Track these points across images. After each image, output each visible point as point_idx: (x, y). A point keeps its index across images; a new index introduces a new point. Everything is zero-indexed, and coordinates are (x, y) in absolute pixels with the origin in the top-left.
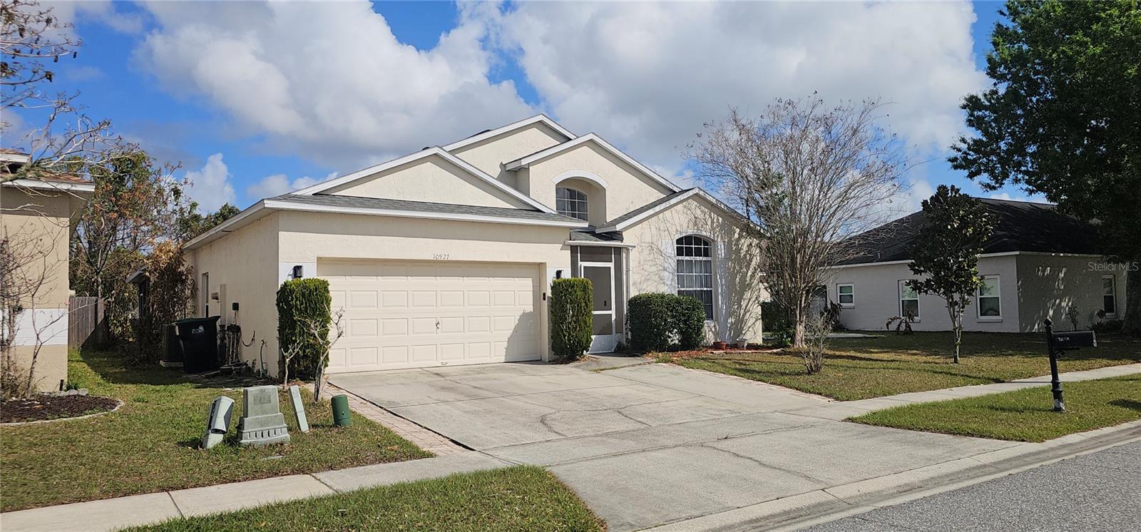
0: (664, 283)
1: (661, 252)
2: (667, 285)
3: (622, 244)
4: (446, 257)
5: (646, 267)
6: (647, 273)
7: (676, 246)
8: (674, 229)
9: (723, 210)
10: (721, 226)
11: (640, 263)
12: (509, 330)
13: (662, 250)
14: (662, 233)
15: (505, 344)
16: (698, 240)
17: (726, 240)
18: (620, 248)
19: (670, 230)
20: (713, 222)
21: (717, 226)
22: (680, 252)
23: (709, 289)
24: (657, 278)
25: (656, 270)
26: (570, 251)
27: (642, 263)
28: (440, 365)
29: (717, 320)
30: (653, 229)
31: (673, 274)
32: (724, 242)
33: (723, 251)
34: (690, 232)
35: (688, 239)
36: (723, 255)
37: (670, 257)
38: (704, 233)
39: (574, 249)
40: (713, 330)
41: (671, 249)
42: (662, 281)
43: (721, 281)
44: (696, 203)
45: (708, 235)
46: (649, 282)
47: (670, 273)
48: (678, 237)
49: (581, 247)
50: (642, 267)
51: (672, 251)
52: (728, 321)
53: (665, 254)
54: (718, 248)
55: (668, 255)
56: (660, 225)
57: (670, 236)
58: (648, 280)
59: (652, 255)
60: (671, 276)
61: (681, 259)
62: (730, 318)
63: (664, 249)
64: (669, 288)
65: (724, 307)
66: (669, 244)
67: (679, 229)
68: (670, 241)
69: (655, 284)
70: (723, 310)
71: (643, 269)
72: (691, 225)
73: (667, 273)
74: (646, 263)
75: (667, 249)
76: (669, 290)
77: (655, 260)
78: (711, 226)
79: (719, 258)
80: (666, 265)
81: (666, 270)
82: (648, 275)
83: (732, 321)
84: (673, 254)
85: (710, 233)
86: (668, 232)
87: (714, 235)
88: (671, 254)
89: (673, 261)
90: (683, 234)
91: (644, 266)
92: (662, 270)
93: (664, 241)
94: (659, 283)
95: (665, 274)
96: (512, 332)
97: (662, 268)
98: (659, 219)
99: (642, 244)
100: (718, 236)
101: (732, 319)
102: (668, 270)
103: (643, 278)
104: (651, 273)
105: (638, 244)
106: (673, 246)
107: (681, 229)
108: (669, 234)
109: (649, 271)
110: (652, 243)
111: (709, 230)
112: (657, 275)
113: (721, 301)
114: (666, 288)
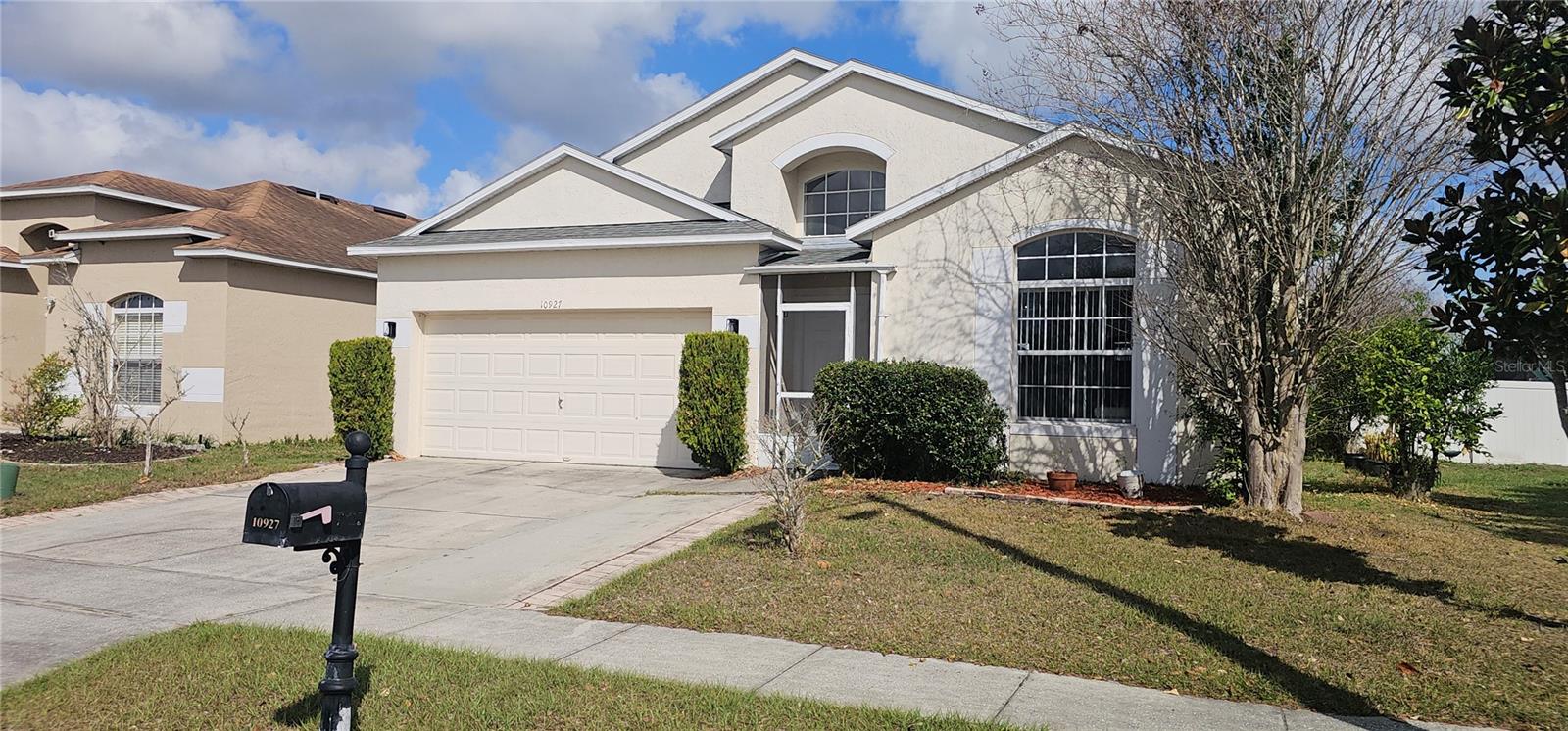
0: (973, 342)
1: (970, 277)
2: (982, 346)
3: (868, 265)
4: (558, 305)
5: (931, 311)
6: (927, 323)
7: (1015, 259)
8: (1010, 223)
10: (1158, 202)
11: (911, 302)
12: (665, 417)
13: (972, 272)
14: (975, 240)
16: (1091, 240)
18: (871, 272)
19: (996, 226)
20: (1132, 197)
21: (1147, 205)
22: (1026, 272)
23: (1120, 352)
24: (955, 332)
25: (952, 314)
26: (759, 287)
27: (916, 303)
28: (562, 461)
29: (1135, 426)
30: (950, 228)
31: (1004, 321)
34: (1057, 225)
35: (1061, 241)
37: (992, 285)
38: (1103, 225)
39: (768, 282)
40: (1119, 446)
41: (1002, 269)
42: (967, 340)
43: (1153, 333)
44: (1076, 158)
45: (1115, 226)
46: (935, 339)
47: (991, 320)
48: (1017, 239)
49: (782, 277)
50: (915, 312)
51: (999, 272)
52: (1173, 430)
53: (979, 280)
54: (1147, 257)
55: (988, 280)
56: (970, 221)
57: (997, 241)
58: (933, 337)
59: (943, 286)
60: (994, 328)
61: (1032, 284)
62: (1182, 422)
63: (977, 272)
64: (987, 352)
65: (1160, 396)
66: (993, 259)
67: (1023, 223)
68: (996, 251)
69: (949, 344)
70: (1155, 404)
71: (919, 315)
72: (1061, 210)
73: (983, 320)
74: (927, 302)
75: (986, 270)
76: (989, 357)
77: (951, 296)
78: (1128, 207)
79: (1149, 280)
80: (981, 304)
81: (982, 315)
82: (932, 326)
83: (1186, 429)
84: (1002, 279)
85: (1124, 223)
86: (993, 232)
87: (1134, 225)
88: (998, 278)
89: (1002, 293)
90: (1038, 233)
91: (921, 309)
92: (970, 314)
93: (978, 255)
94: (959, 343)
95: (979, 323)
96: (668, 420)
97: (969, 310)
98: (966, 208)
99: (919, 264)
100: (1147, 228)
101: (1186, 424)
102: (986, 313)
103: (919, 333)
104: (940, 321)
105: (908, 266)
106: (1002, 262)
107: (1031, 222)
108: (995, 237)
109: (935, 319)
110: (945, 259)
111: (1120, 217)
112: (955, 326)
113: (1150, 382)
114: (979, 352)
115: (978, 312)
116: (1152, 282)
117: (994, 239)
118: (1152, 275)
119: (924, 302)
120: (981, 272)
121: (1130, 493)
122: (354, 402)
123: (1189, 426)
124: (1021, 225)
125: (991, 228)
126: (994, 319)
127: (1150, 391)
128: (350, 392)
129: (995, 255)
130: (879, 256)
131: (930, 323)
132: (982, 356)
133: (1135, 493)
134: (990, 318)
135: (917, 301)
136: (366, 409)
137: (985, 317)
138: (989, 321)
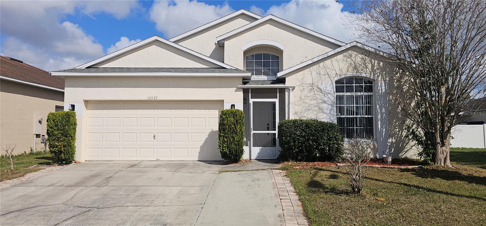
0: (323, 112)
1: (321, 90)
2: (326, 113)
3: (285, 86)
4: (156, 98)
5: (307, 101)
6: (307, 105)
7: (335, 85)
8: (334, 73)
9: (382, 56)
10: (381, 68)
11: (301, 98)
12: (202, 141)
13: (322, 88)
14: (323, 77)
15: (199, 150)
16: (359, 80)
17: (387, 79)
18: (285, 88)
19: (330, 74)
20: (373, 66)
21: (378, 69)
22: (338, 89)
23: (370, 116)
24: (317, 108)
25: (315, 102)
26: (242, 92)
28: (156, 160)
29: (376, 140)
30: (314, 73)
31: (332, 105)
32: (385, 81)
33: (383, 88)
34: (350, 74)
35: (350, 80)
36: (384, 90)
37: (329, 93)
38: (364, 75)
39: (245, 91)
41: (330, 87)
42: (321, 111)
43: (381, 110)
44: (355, 53)
45: (368, 76)
46: (310, 111)
47: (329, 105)
48: (336, 79)
49: (251, 89)
50: (302, 101)
51: (331, 89)
52: (388, 141)
53: (324, 92)
54: (378, 85)
55: (327, 92)
56: (321, 71)
57: (330, 78)
58: (309, 110)
59: (312, 92)
60: (330, 107)
61: (341, 94)
62: (391, 139)
63: (324, 88)
64: (328, 115)
65: (384, 130)
66: (329, 84)
67: (338, 73)
68: (330, 82)
69: (315, 113)
70: (383, 132)
71: (304, 102)
72: (351, 69)
73: (326, 105)
74: (307, 98)
75: (327, 88)
76: (328, 117)
77: (315, 96)
78: (372, 69)
79: (379, 93)
80: (326, 99)
81: (325, 103)
82: (308, 106)
83: (392, 141)
84: (332, 91)
85: (371, 75)
86: (329, 76)
87: (374, 76)
88: (331, 91)
89: (332, 96)
90: (343, 76)
91: (305, 100)
92: (322, 103)
93: (324, 83)
94: (318, 112)
95: (325, 106)
96: (203, 143)
97: (321, 101)
98: (320, 66)
99: (304, 85)
100: (378, 76)
101: (392, 139)
102: (327, 103)
103: (304, 109)
104: (311, 105)
105: (299, 86)
106: (332, 85)
107: (341, 73)
108: (330, 77)
109: (310, 104)
110: (313, 84)
111: (369, 72)
112: (317, 106)
113: (381, 126)
114: (325, 115)
115: (324, 102)
116: (380, 94)
117: (329, 78)
118: (380, 92)
119: (306, 98)
120: (325, 88)
121: (389, 162)
122: (62, 139)
123: (393, 139)
124: (338, 74)
125: (328, 74)
126: (330, 105)
127: (381, 129)
128: (60, 135)
129: (329, 83)
130: (289, 82)
131: (308, 105)
132: (326, 117)
133: (390, 162)
134: (328, 104)
135: (303, 98)
136: (67, 142)
137: (327, 104)
138: (328, 105)
